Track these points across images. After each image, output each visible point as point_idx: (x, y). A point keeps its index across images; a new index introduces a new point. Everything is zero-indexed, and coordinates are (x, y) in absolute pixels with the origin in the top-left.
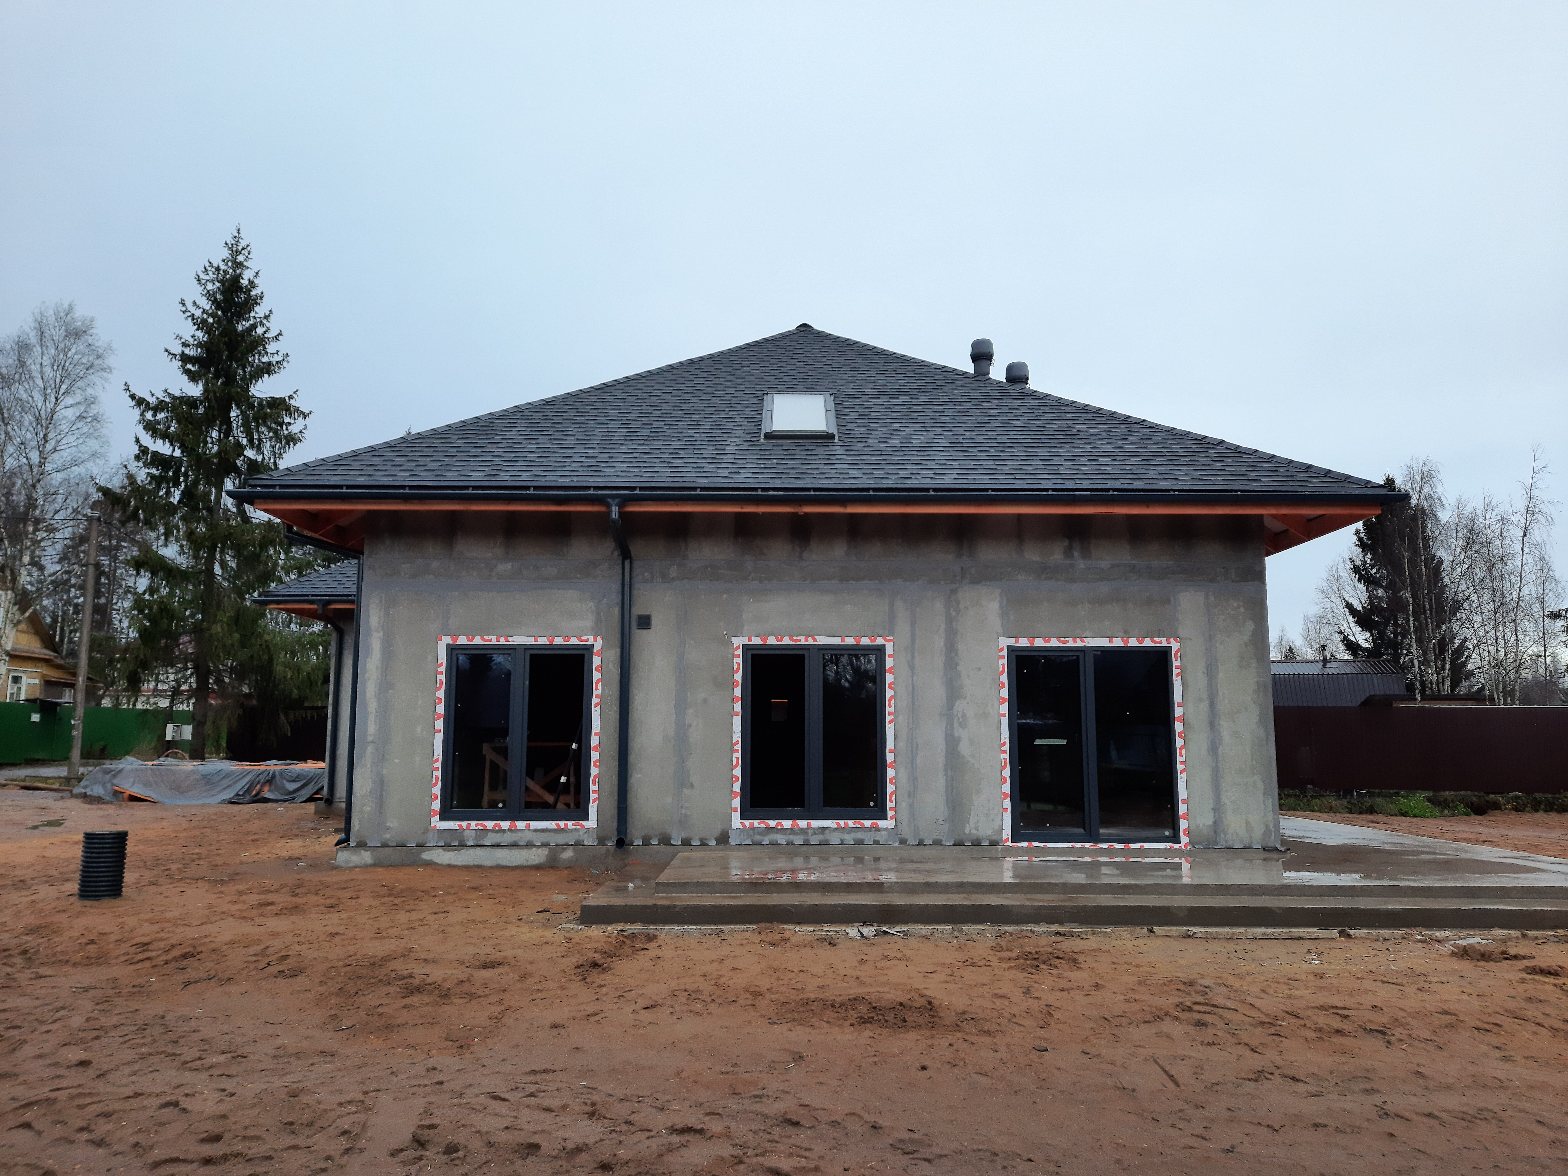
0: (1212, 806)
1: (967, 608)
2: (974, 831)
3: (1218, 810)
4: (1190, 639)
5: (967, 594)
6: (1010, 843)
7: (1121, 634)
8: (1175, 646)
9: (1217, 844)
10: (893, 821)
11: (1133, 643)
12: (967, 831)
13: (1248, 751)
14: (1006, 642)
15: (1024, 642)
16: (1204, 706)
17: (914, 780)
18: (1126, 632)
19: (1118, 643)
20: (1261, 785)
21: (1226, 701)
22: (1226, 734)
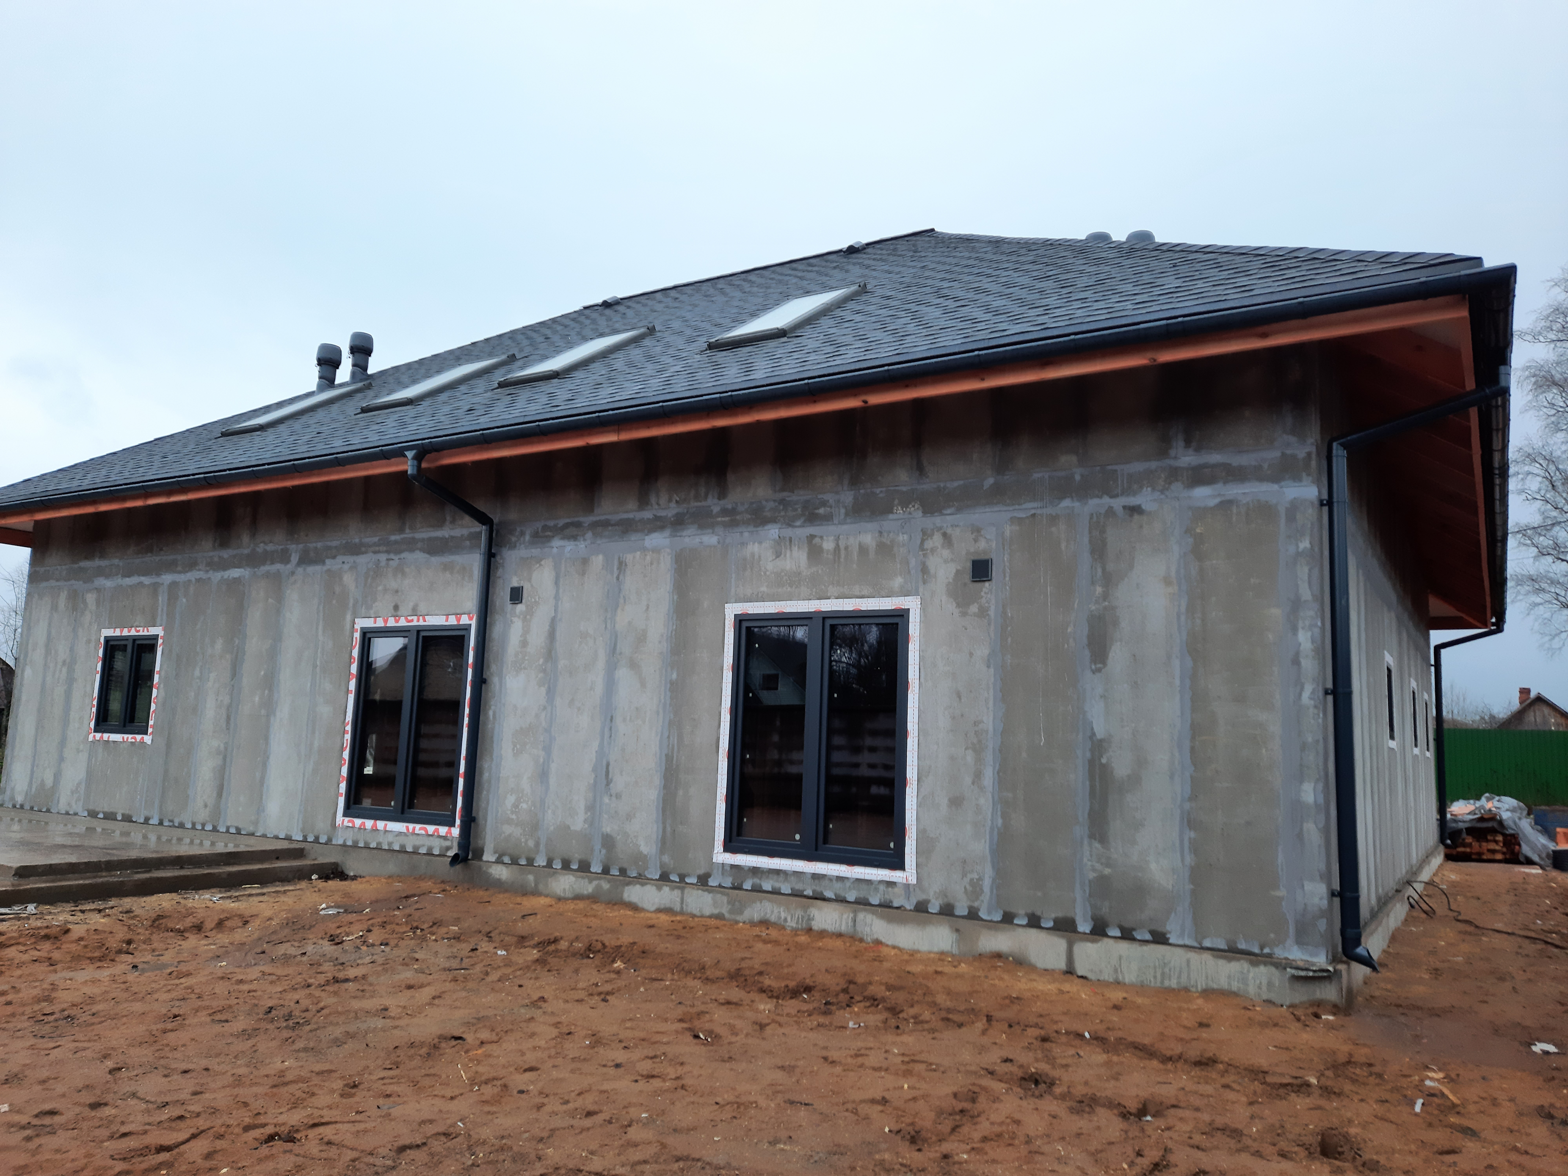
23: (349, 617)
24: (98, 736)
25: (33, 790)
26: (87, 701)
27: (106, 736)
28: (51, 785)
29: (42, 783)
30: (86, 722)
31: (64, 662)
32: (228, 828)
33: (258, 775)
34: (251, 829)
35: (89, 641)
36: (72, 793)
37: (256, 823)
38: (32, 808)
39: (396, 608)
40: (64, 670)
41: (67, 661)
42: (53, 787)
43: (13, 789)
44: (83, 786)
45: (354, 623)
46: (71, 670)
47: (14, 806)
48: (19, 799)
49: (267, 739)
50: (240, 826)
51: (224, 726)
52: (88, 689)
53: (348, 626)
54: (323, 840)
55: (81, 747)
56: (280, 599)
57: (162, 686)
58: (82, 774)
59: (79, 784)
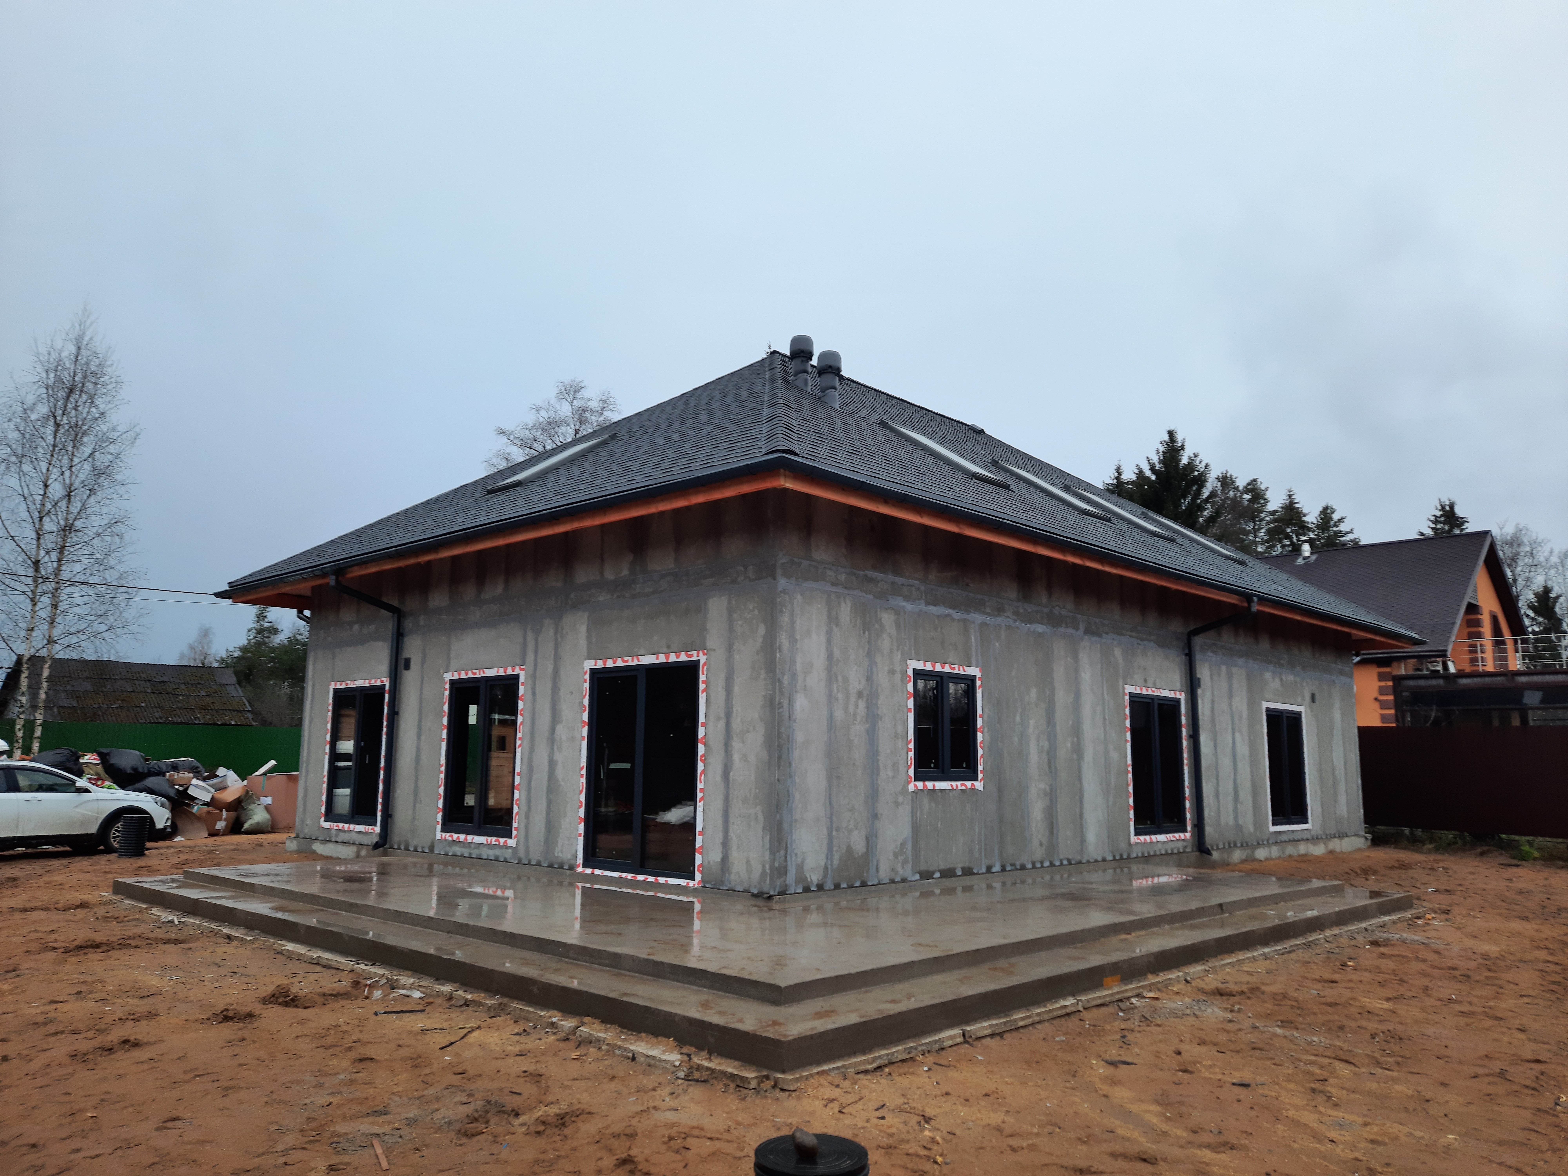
0: (721, 841)
1: (567, 633)
2: (560, 855)
3: (725, 844)
4: (714, 650)
5: (568, 620)
6: (580, 869)
7: (665, 650)
8: (703, 659)
9: (722, 885)
10: (515, 840)
11: (673, 658)
12: (556, 854)
13: (753, 778)
14: (589, 665)
15: (600, 664)
16: (722, 724)
17: (529, 801)
18: (668, 647)
19: (662, 659)
20: (761, 818)
21: (739, 719)
22: (736, 757)
23: (1121, 683)
24: (920, 785)
25: (836, 862)
26: (900, 743)
27: (930, 785)
28: (864, 850)
29: (849, 850)
30: (902, 768)
31: (860, 695)
32: (1061, 861)
33: (1078, 810)
34: (1078, 858)
35: (892, 672)
36: (896, 855)
37: (1081, 852)
38: (837, 886)
39: (1145, 680)
40: (862, 704)
41: (865, 693)
42: (866, 854)
43: (800, 867)
44: (909, 846)
45: (1124, 688)
46: (872, 705)
47: (807, 890)
48: (814, 878)
49: (1080, 779)
50: (1071, 857)
51: (1047, 769)
52: (900, 729)
53: (1121, 691)
54: (1125, 857)
55: (900, 799)
56: (1076, 659)
57: (986, 730)
58: (905, 831)
59: (903, 845)
